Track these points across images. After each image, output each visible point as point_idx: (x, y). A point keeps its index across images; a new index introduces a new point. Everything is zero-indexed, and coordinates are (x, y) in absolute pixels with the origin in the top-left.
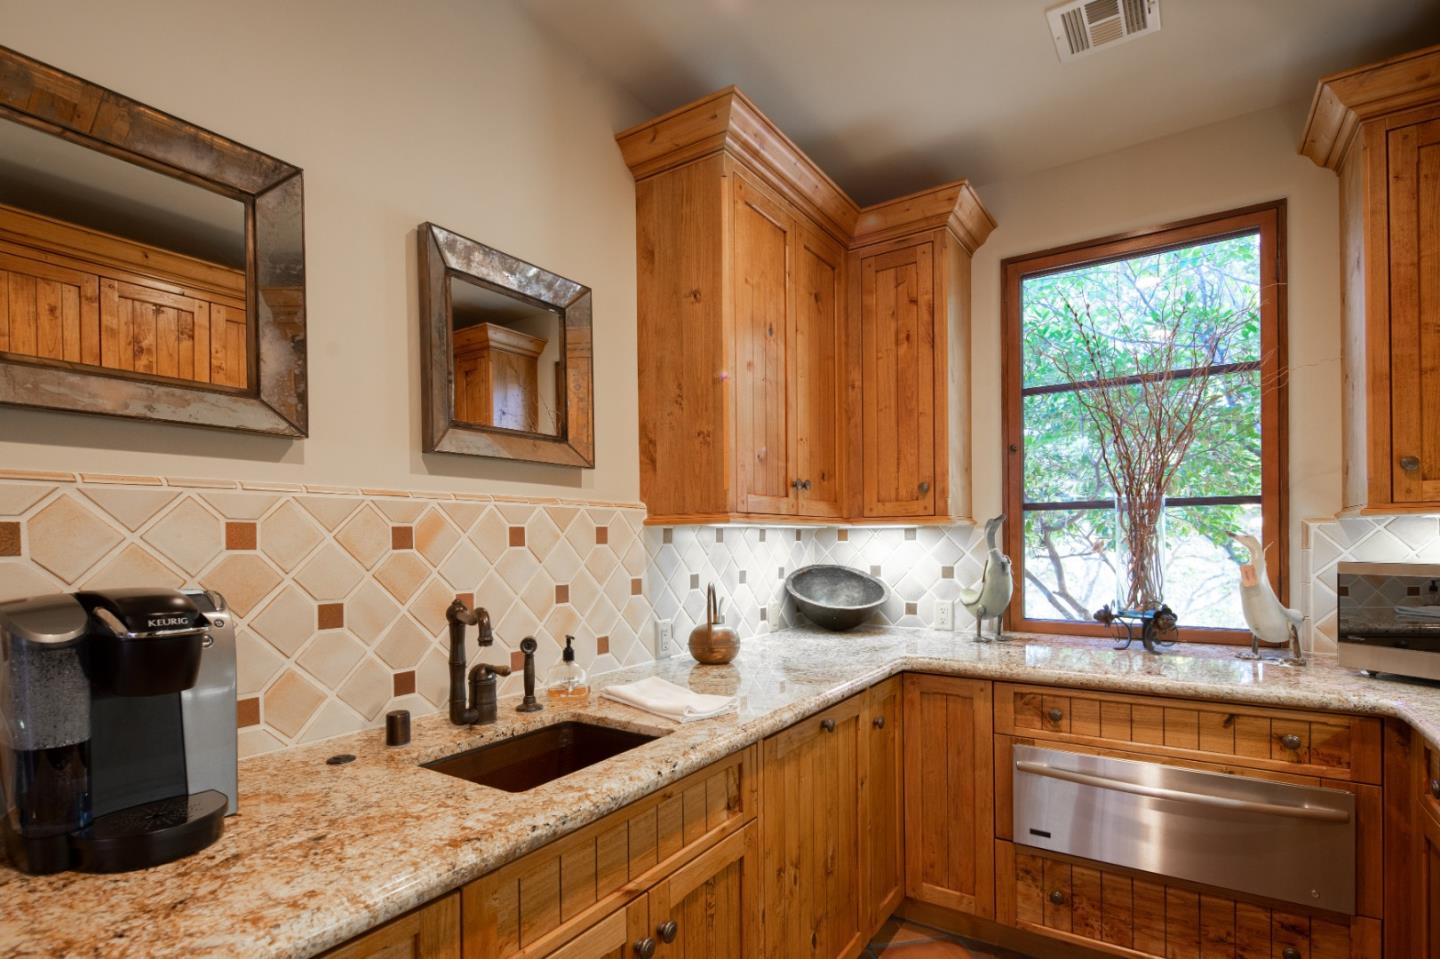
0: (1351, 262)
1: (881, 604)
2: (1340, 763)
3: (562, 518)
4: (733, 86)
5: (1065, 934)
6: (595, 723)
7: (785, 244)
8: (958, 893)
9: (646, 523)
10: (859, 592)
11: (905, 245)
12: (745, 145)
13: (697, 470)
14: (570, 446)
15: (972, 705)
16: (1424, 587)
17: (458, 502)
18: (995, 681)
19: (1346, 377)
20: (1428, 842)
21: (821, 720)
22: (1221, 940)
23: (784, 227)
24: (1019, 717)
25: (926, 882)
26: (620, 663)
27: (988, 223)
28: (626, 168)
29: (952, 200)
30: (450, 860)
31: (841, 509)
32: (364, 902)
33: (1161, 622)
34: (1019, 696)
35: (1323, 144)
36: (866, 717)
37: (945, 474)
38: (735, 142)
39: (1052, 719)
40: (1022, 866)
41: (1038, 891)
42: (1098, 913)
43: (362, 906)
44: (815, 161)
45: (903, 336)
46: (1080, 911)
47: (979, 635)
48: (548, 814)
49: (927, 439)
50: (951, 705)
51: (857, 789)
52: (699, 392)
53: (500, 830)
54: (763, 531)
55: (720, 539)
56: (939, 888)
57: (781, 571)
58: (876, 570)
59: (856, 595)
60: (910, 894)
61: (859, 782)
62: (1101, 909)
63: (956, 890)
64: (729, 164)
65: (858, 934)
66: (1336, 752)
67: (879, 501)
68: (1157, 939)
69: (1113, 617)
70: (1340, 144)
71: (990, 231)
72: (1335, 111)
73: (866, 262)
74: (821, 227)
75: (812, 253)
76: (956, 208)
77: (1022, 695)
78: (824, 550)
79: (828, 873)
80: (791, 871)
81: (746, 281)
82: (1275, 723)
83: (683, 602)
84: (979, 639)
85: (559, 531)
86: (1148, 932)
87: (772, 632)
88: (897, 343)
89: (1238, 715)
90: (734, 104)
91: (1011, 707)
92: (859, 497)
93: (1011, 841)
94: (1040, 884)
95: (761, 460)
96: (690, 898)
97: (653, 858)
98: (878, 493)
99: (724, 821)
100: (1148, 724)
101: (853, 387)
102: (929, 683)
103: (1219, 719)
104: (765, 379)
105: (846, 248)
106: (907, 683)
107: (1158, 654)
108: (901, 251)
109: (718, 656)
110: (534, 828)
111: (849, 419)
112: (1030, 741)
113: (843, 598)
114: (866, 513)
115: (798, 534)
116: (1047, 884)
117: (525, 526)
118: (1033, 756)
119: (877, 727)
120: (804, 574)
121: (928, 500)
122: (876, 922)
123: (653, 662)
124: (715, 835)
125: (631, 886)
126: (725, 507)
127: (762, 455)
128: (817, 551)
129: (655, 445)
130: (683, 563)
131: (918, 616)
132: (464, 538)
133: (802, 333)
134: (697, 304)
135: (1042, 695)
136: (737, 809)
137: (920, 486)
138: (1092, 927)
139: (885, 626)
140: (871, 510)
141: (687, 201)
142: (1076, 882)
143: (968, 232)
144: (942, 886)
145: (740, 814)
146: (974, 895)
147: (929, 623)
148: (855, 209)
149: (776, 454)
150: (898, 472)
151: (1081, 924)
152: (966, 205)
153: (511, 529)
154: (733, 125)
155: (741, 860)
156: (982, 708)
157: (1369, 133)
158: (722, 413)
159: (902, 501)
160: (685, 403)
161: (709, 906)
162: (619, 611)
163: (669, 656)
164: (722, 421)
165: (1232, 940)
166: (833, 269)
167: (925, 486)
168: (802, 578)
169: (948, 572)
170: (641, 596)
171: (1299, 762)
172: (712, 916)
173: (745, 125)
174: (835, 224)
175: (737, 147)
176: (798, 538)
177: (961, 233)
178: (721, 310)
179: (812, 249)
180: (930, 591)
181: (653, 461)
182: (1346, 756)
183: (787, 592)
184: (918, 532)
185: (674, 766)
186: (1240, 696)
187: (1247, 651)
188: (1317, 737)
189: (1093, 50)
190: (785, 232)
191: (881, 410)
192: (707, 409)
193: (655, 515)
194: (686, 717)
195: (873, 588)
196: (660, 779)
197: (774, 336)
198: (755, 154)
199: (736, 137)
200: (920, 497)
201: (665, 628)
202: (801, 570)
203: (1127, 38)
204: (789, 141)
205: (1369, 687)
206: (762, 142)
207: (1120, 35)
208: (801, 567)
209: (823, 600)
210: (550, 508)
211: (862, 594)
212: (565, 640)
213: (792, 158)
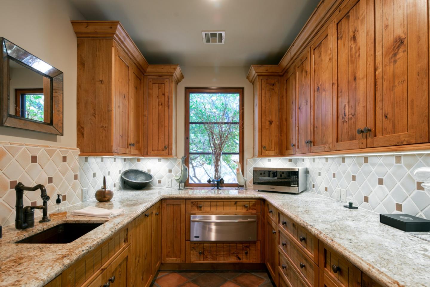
0: (255, 104)
1: (151, 181)
2: (254, 209)
3: (51, 153)
4: (119, 21)
5: (202, 261)
6: (74, 222)
7: (128, 71)
8: (176, 258)
9: (79, 155)
10: (144, 178)
11: (161, 78)
12: (120, 39)
13: (101, 138)
14: (53, 127)
15: (180, 206)
16: (263, 173)
17: (11, 146)
18: (186, 199)
19: (254, 128)
20: (268, 222)
21: (145, 214)
22: (234, 253)
23: (129, 66)
24: (192, 208)
25: (167, 257)
26: (70, 204)
27: (182, 77)
28: (74, 33)
29: (175, 69)
30: (62, 263)
31: (141, 152)
32: (40, 279)
33: (221, 182)
34: (192, 202)
35: (251, 78)
36: (154, 212)
37: (172, 144)
38: (117, 37)
39: (200, 208)
40: (192, 247)
41: (196, 252)
42: (209, 254)
43: (40, 280)
44: (138, 48)
45: (160, 104)
46: (205, 254)
47: (179, 188)
48: (85, 246)
49: (167, 134)
50: (175, 207)
51: (152, 234)
52: (102, 113)
53: (73, 253)
54: (115, 159)
55: (102, 161)
56: (171, 258)
57: (120, 171)
58: (149, 171)
59: (143, 179)
60: (163, 262)
61: (152, 231)
62: (210, 253)
63: (175, 257)
64: (115, 44)
65: (151, 275)
66: (253, 207)
67: (152, 150)
68: (222, 256)
69: (211, 181)
70: (254, 79)
71: (182, 79)
72: (253, 72)
73: (150, 80)
74: (138, 67)
75: (135, 74)
76: (176, 72)
77: (193, 202)
78: (132, 165)
79: (146, 258)
80: (138, 259)
81: (118, 81)
82: (244, 203)
83: (91, 182)
84: (179, 189)
85: (50, 157)
86: (220, 255)
87: (117, 191)
88: (159, 105)
89: (237, 202)
90: (118, 26)
91: (190, 206)
92: (146, 149)
93: (190, 240)
94: (196, 250)
95: (121, 137)
96: (116, 269)
97: (107, 258)
98: (152, 148)
99: (123, 246)
100: (220, 206)
101: (145, 116)
102: (169, 202)
103: (234, 203)
104: (123, 112)
105: (144, 74)
106: (163, 202)
107: (220, 190)
108: (160, 79)
109: (107, 199)
110: (83, 251)
111: (144, 125)
112: (194, 214)
113: (139, 179)
114: (149, 154)
115: (125, 160)
116: (198, 250)
117: (37, 155)
118: (195, 217)
119: (157, 215)
120: (127, 172)
121: (167, 151)
122: (155, 271)
123: (81, 203)
124: (122, 250)
125: (102, 267)
126: (112, 151)
127: (122, 135)
128: (130, 165)
129: (84, 129)
130: (91, 169)
131: (162, 184)
132: (14, 159)
133: (132, 99)
134: (102, 85)
135: (197, 202)
136: (126, 242)
137: (165, 147)
138: (208, 258)
139: (152, 187)
140: (150, 153)
141: (99, 50)
142: (205, 247)
143: (178, 78)
144: (172, 257)
145: (127, 243)
146: (180, 257)
147: (165, 186)
148: (147, 64)
149: (125, 135)
150: (158, 142)
151: (206, 258)
152: (178, 71)
153: (32, 156)
154: (117, 32)
155: (127, 257)
156: (183, 207)
157: (259, 78)
158: (111, 121)
159: (159, 151)
160: (96, 116)
161: (120, 271)
162: (70, 186)
163: (86, 201)
164: (111, 124)
165: (236, 252)
166: (140, 80)
167: (166, 147)
168: (126, 173)
169: (170, 171)
170: (77, 180)
171: (248, 210)
172: (120, 275)
173: (120, 33)
174: (142, 67)
175: (117, 39)
176: (125, 161)
177: (176, 78)
178: (111, 88)
179: (135, 73)
180: (165, 177)
181: (83, 134)
182: (255, 208)
183: (121, 177)
184: (162, 160)
185: (115, 229)
186: (238, 197)
187: (237, 188)
188: (251, 205)
189: (210, 43)
190: (128, 67)
191: (154, 124)
192: (105, 119)
193: (83, 152)
194: (110, 216)
195: (150, 177)
196: (112, 233)
197: (125, 98)
198: (122, 42)
199: (117, 36)
200: (165, 150)
201: (85, 191)
202: (126, 171)
203: (218, 43)
204: (132, 41)
205: (258, 193)
206: (125, 40)
207: (216, 42)
208: (125, 170)
209: (133, 180)
210: (46, 149)
211: (145, 178)
212: (57, 196)
213: (133, 46)
